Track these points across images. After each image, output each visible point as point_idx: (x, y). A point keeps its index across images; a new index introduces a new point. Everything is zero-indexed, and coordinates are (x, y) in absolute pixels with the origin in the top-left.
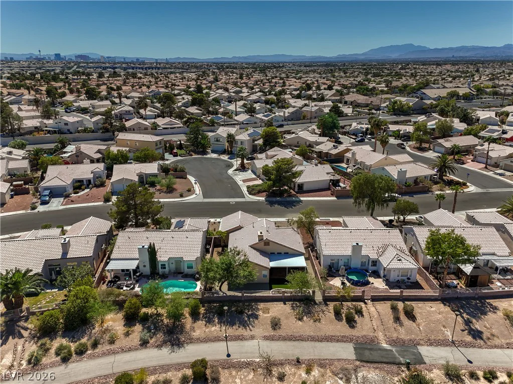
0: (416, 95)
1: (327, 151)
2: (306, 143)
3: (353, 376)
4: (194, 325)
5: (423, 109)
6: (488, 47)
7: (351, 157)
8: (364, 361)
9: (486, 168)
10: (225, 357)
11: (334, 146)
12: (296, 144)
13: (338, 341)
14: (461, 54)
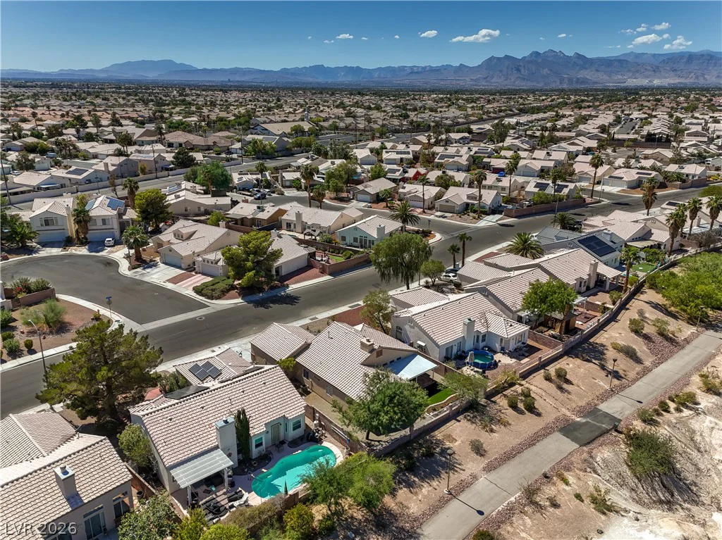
0: (255, 131)
1: (251, 217)
2: (199, 208)
3: (596, 464)
4: (398, 500)
5: (287, 149)
6: (264, 71)
7: (295, 219)
8: (589, 443)
9: (424, 212)
10: (481, 517)
11: (259, 208)
12: (184, 212)
13: (545, 436)
14: (237, 78)
